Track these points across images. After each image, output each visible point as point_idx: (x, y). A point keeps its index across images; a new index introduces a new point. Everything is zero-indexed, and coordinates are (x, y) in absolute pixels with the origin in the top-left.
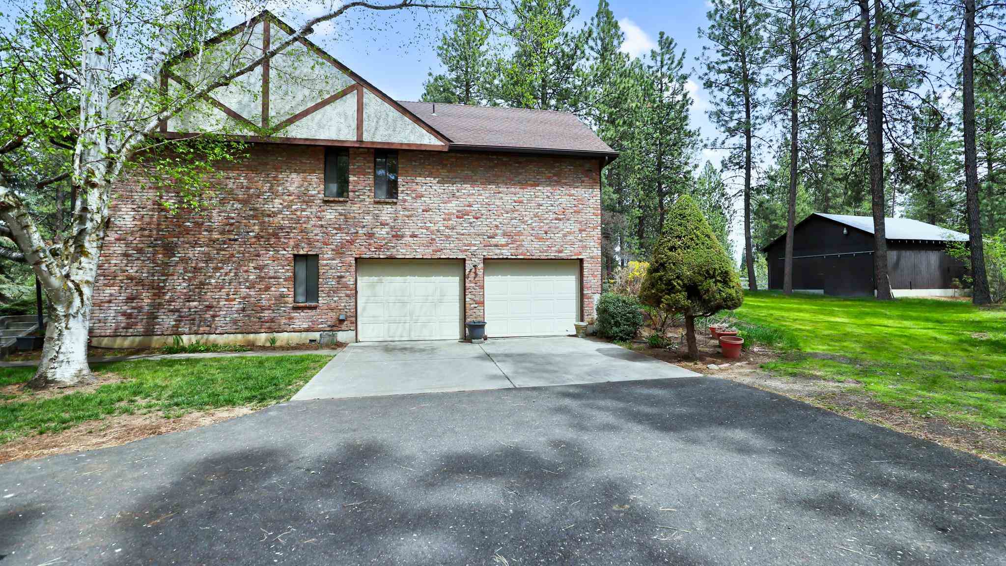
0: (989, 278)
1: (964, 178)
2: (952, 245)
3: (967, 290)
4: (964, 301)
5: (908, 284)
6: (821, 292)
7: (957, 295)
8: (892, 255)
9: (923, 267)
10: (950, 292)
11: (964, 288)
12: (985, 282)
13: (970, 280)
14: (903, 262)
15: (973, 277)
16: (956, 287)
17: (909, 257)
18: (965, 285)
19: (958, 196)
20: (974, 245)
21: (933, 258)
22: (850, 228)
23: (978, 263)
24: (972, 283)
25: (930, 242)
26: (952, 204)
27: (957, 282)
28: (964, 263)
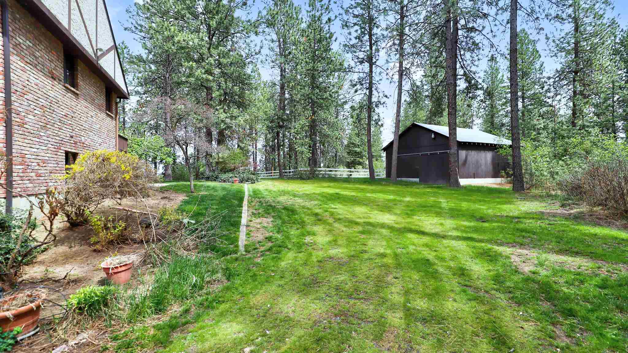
0: (523, 171)
1: (509, 108)
2: (501, 147)
3: (509, 179)
4: (507, 188)
5: (472, 175)
6: (417, 180)
7: (503, 182)
8: (463, 153)
9: (483, 162)
10: (499, 180)
11: (507, 177)
12: (521, 174)
13: (511, 172)
14: (469, 158)
15: (513, 170)
16: (502, 177)
17: (473, 155)
18: (508, 175)
19: (506, 120)
20: (515, 147)
21: (488, 156)
22: (436, 133)
23: (517, 160)
24: (512, 175)
25: (487, 144)
26: (503, 125)
27: (503, 173)
28: (508, 160)
